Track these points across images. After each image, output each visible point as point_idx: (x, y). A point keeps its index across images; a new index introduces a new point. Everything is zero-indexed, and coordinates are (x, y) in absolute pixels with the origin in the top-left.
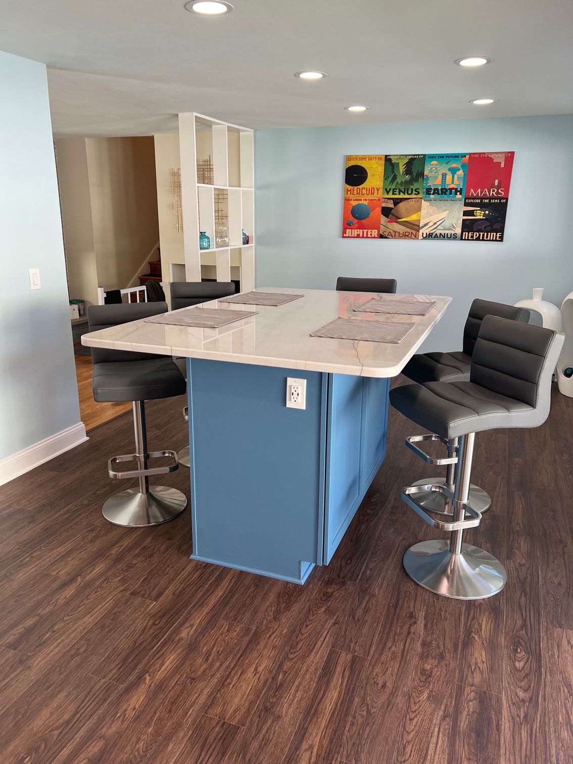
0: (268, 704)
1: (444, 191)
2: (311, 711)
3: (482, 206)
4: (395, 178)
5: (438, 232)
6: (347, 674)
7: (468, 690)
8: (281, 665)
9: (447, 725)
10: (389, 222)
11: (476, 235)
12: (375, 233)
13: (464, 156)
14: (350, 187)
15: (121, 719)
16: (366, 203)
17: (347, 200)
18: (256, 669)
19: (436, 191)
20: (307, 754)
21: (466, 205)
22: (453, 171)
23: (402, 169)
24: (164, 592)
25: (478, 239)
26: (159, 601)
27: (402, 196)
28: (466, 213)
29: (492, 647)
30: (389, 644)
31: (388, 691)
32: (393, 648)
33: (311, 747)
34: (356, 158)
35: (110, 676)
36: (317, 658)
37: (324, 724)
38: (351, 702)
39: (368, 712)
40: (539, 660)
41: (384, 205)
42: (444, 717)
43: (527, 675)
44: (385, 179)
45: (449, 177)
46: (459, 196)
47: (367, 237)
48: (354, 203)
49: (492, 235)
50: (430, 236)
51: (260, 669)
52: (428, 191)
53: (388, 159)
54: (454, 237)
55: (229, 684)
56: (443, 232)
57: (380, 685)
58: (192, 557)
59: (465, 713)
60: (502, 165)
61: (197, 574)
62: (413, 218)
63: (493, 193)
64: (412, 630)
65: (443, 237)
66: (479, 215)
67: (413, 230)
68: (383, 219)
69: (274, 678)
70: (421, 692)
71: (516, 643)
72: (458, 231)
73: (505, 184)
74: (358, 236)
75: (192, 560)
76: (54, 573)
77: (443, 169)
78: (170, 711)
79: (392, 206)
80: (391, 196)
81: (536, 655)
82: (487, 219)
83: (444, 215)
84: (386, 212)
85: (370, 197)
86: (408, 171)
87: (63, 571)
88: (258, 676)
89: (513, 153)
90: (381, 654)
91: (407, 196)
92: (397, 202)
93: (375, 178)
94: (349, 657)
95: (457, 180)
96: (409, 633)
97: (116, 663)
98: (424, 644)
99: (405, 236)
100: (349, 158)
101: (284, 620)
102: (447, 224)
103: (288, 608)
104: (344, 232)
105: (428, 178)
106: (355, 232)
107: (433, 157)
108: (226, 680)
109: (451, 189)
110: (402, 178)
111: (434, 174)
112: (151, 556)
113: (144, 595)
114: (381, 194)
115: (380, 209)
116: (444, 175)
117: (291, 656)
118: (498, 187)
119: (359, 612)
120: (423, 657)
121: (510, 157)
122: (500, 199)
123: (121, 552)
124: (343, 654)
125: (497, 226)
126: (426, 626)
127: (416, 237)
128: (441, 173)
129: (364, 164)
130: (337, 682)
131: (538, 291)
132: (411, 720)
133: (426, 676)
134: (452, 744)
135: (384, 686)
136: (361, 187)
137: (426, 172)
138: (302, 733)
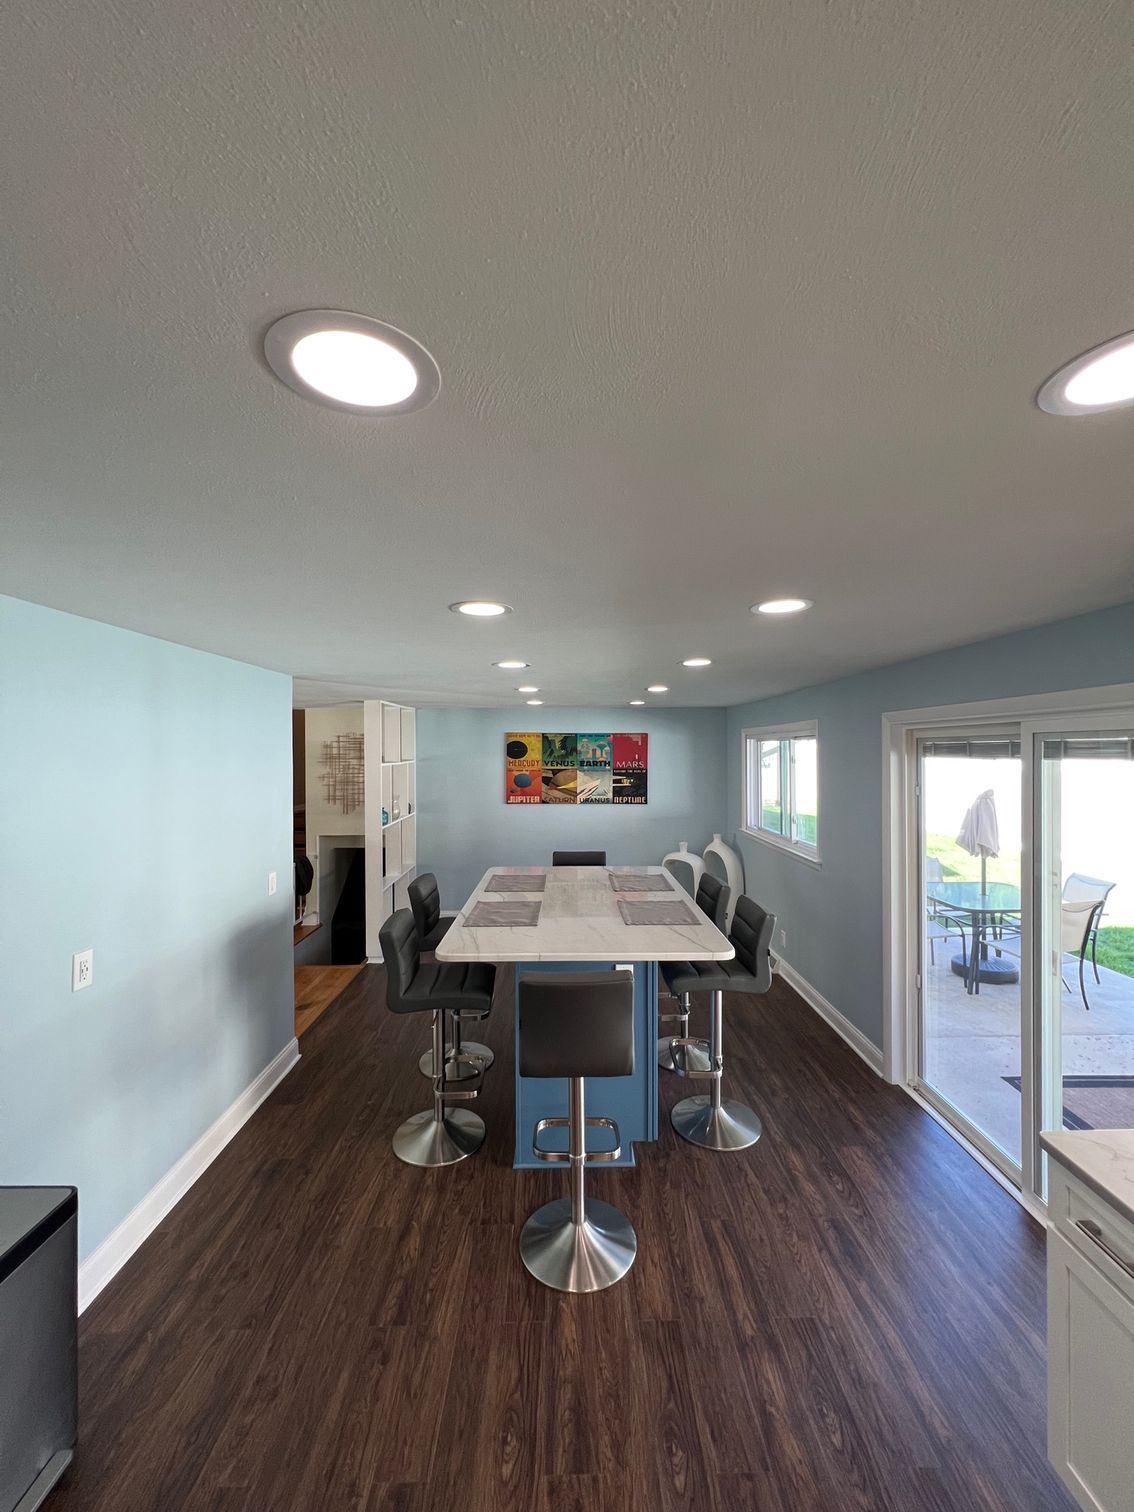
0: (686, 1291)
1: (595, 763)
2: (724, 1284)
3: (628, 775)
4: (552, 752)
5: (593, 797)
6: (727, 1239)
7: (821, 1221)
8: (671, 1251)
9: (826, 1257)
10: (550, 789)
11: (625, 800)
12: (537, 799)
13: (608, 735)
14: (512, 760)
15: (569, 1355)
16: (528, 773)
17: (509, 771)
18: (653, 1261)
19: (589, 764)
20: (747, 1324)
21: (614, 774)
22: (601, 747)
23: (558, 745)
24: (514, 1211)
25: (627, 802)
26: (516, 1222)
27: (559, 767)
28: (615, 781)
29: (813, 1178)
30: (741, 1202)
31: (767, 1242)
32: (747, 1204)
33: (745, 1316)
34: (516, 735)
35: (526, 1317)
36: (694, 1232)
37: (740, 1290)
38: (748, 1264)
39: (766, 1267)
40: (849, 1178)
41: (544, 775)
42: (820, 1250)
43: (850, 1194)
44: (544, 752)
45: (598, 752)
46: (608, 767)
47: (530, 803)
48: (517, 773)
49: (638, 799)
50: (586, 801)
51: (656, 1260)
52: (582, 763)
53: (545, 737)
54: (607, 801)
55: (640, 1284)
56: (597, 797)
57: (758, 1239)
58: (516, 1166)
59: (831, 1242)
60: (640, 743)
61: (532, 1182)
62: (571, 785)
63: (635, 765)
64: (749, 1182)
65: (598, 801)
66: (626, 783)
67: (571, 796)
68: (544, 787)
69: (674, 1264)
70: (790, 1235)
71: (826, 1170)
72: (610, 796)
73: (644, 757)
74: (522, 802)
75: (516, 1170)
76: (381, 1225)
77: (593, 745)
78: (608, 1330)
79: (551, 776)
80: (549, 767)
81: (845, 1176)
82: (633, 786)
83: (597, 783)
84: (546, 780)
85: (531, 768)
86: (563, 746)
87: (391, 1218)
88: (658, 1268)
89: (646, 734)
90: (741, 1212)
91: (563, 767)
92: (555, 772)
93: (535, 753)
94: (719, 1223)
95: (603, 755)
96: (748, 1186)
97: (522, 1303)
98: (765, 1192)
99: (565, 801)
100: (509, 735)
101: (643, 1207)
102: (600, 790)
103: (638, 1193)
104: (508, 799)
105: (581, 753)
106: (519, 799)
107: (583, 735)
108: (635, 1281)
109: (601, 762)
110: (559, 752)
111: (586, 750)
112: (472, 1177)
113: (496, 1221)
114: (540, 766)
115: (540, 778)
116: (594, 751)
117: (673, 1238)
118: (639, 760)
119: (699, 1180)
120: (773, 1203)
121: (645, 737)
122: (642, 770)
123: (437, 1181)
124: (712, 1222)
125: (641, 791)
126: (756, 1174)
127: (575, 802)
128: (591, 749)
129: (524, 740)
130: (724, 1248)
131: (684, 845)
132: (799, 1261)
133: (783, 1218)
134: (840, 1272)
135: (762, 1240)
136: (522, 759)
137: (579, 748)
138: (730, 1307)
